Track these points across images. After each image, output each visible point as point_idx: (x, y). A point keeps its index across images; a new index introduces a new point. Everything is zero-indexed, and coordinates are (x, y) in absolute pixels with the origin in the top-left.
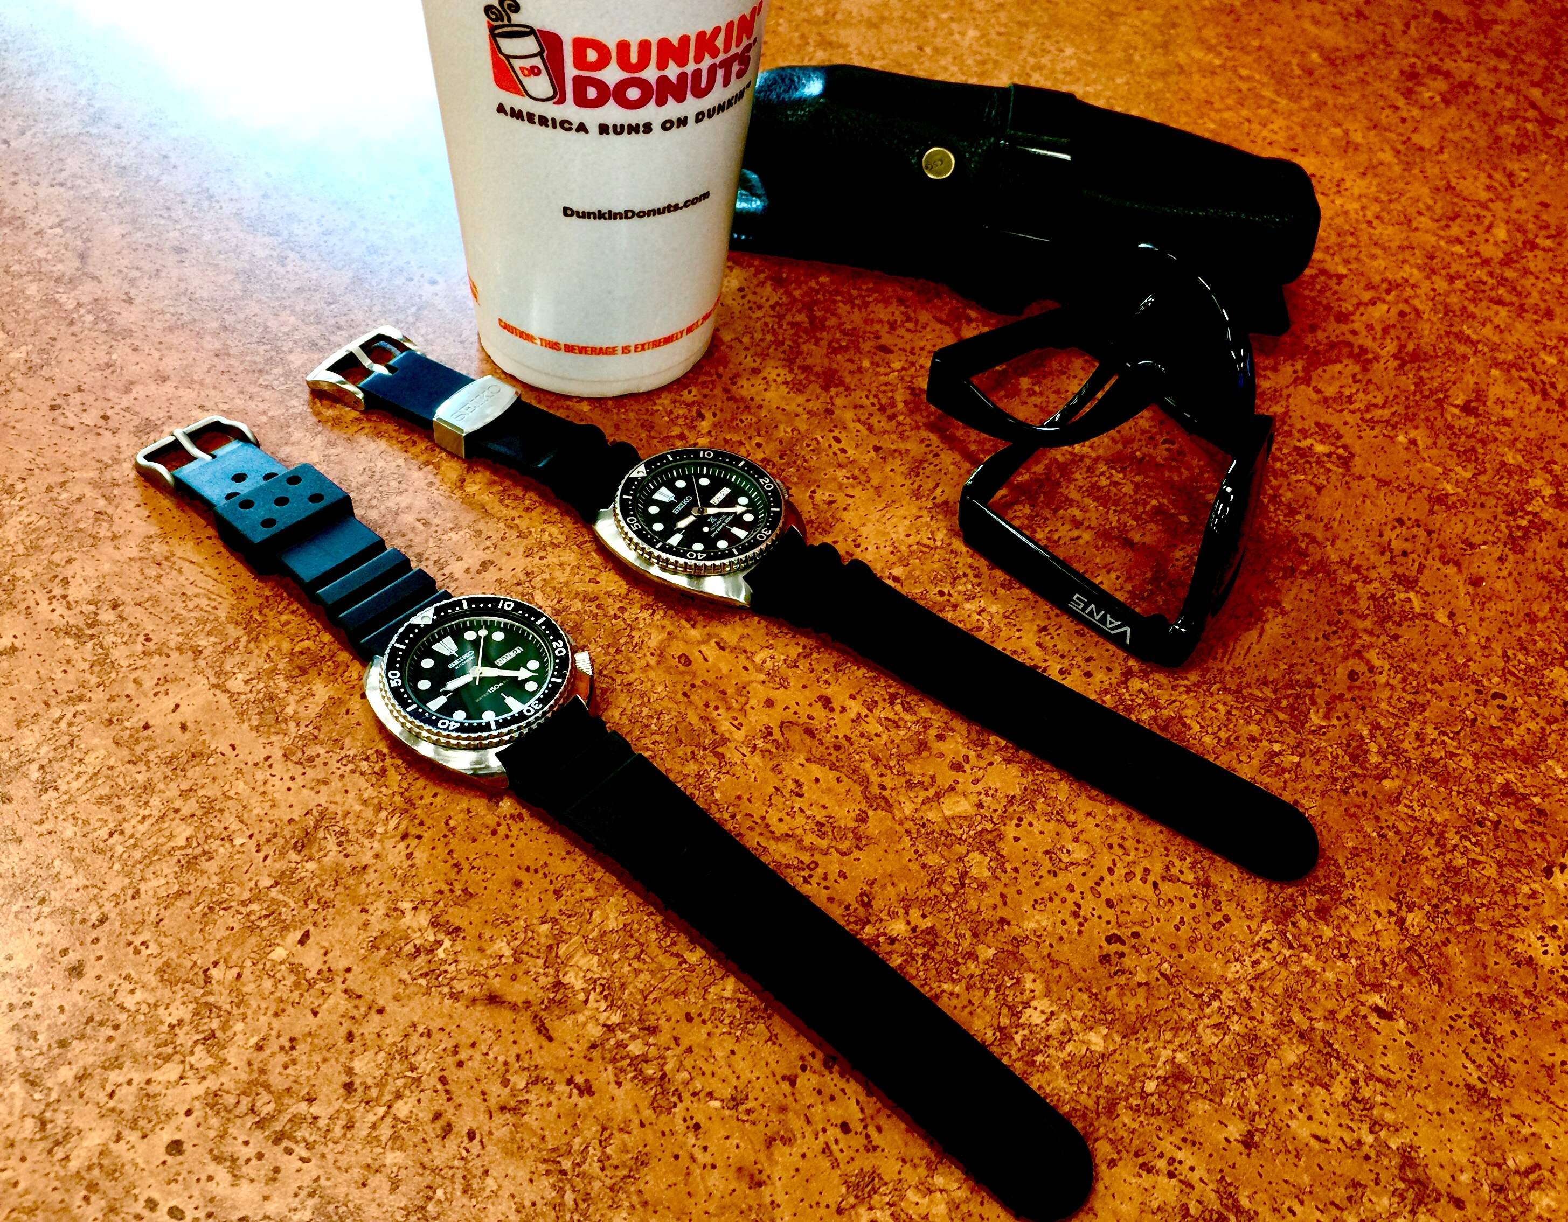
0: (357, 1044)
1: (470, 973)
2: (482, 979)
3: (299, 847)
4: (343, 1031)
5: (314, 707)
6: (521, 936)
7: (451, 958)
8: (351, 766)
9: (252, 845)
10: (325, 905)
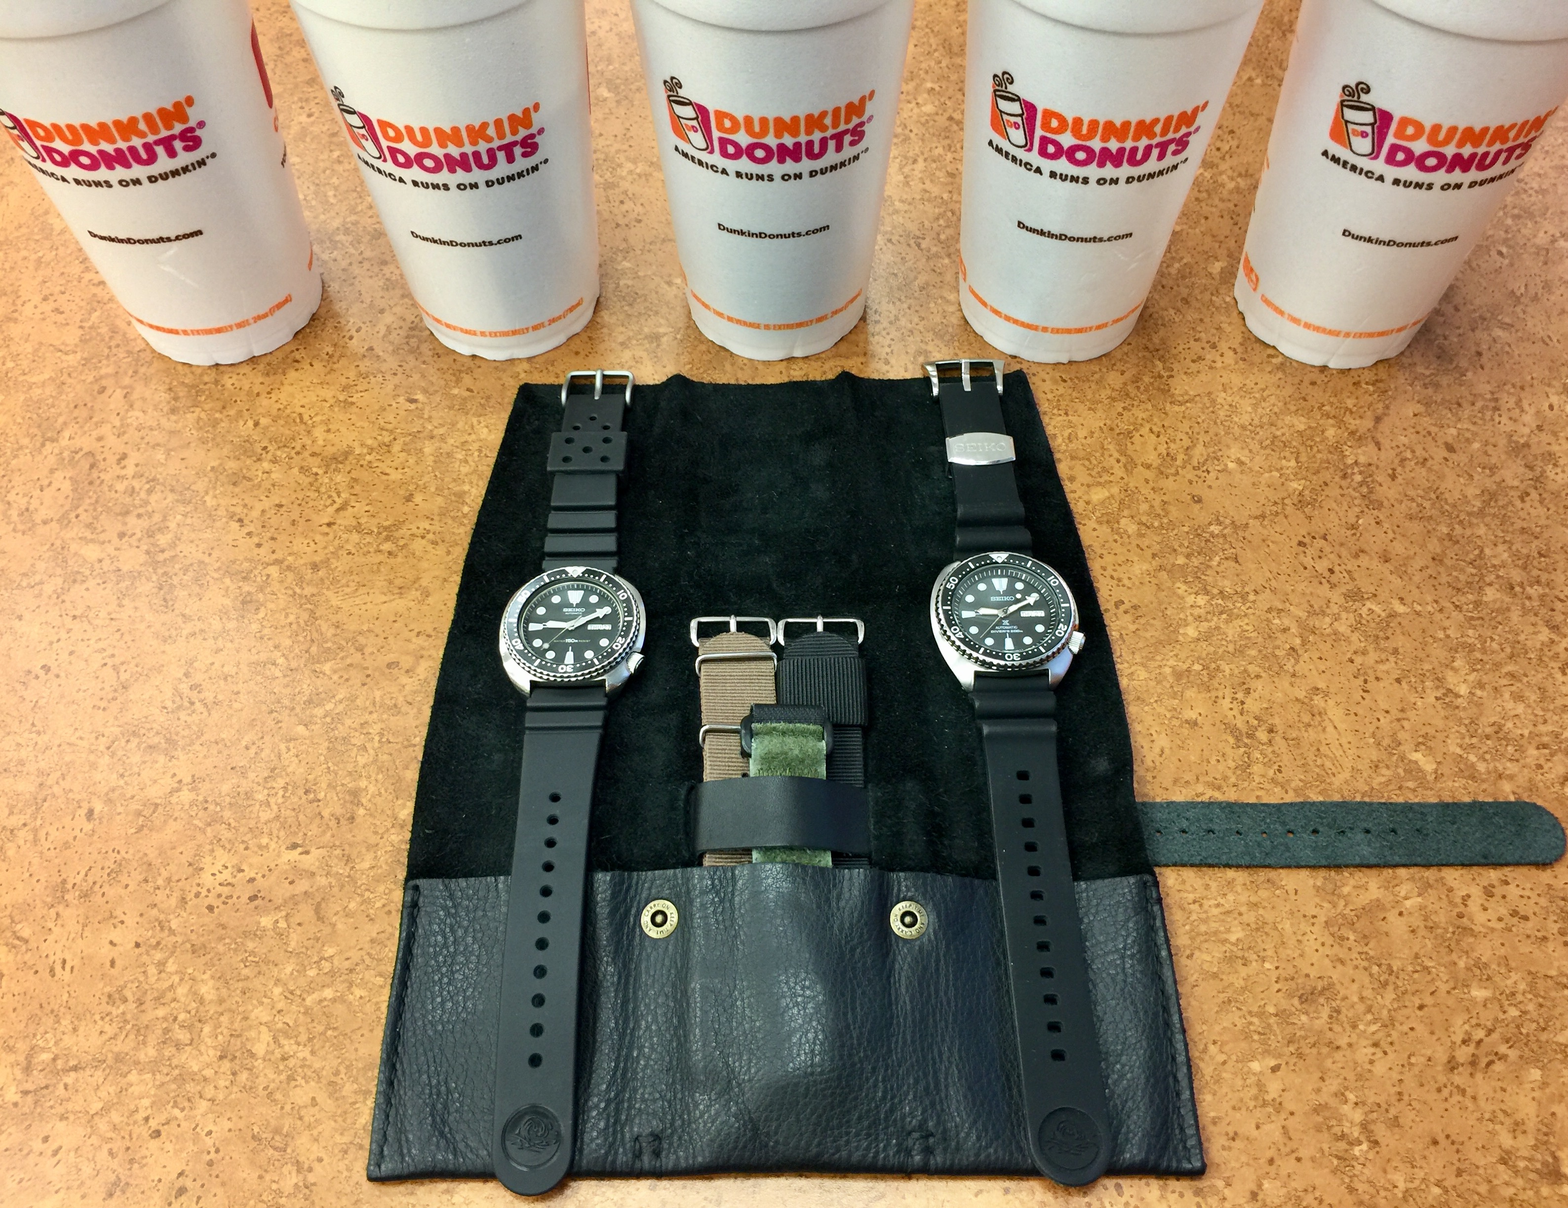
0: (1272, 1170)
1: (1369, 1182)
2: (1373, 1191)
3: (1303, 999)
4: (1269, 1154)
5: (1364, 899)
6: (1417, 1183)
7: (1362, 1160)
8: (1365, 964)
9: (1274, 976)
10: (1300, 1056)
